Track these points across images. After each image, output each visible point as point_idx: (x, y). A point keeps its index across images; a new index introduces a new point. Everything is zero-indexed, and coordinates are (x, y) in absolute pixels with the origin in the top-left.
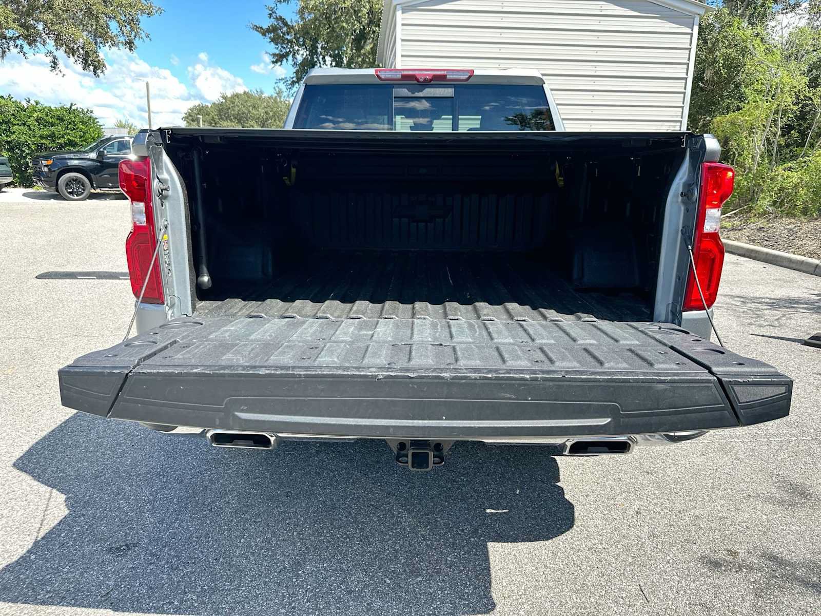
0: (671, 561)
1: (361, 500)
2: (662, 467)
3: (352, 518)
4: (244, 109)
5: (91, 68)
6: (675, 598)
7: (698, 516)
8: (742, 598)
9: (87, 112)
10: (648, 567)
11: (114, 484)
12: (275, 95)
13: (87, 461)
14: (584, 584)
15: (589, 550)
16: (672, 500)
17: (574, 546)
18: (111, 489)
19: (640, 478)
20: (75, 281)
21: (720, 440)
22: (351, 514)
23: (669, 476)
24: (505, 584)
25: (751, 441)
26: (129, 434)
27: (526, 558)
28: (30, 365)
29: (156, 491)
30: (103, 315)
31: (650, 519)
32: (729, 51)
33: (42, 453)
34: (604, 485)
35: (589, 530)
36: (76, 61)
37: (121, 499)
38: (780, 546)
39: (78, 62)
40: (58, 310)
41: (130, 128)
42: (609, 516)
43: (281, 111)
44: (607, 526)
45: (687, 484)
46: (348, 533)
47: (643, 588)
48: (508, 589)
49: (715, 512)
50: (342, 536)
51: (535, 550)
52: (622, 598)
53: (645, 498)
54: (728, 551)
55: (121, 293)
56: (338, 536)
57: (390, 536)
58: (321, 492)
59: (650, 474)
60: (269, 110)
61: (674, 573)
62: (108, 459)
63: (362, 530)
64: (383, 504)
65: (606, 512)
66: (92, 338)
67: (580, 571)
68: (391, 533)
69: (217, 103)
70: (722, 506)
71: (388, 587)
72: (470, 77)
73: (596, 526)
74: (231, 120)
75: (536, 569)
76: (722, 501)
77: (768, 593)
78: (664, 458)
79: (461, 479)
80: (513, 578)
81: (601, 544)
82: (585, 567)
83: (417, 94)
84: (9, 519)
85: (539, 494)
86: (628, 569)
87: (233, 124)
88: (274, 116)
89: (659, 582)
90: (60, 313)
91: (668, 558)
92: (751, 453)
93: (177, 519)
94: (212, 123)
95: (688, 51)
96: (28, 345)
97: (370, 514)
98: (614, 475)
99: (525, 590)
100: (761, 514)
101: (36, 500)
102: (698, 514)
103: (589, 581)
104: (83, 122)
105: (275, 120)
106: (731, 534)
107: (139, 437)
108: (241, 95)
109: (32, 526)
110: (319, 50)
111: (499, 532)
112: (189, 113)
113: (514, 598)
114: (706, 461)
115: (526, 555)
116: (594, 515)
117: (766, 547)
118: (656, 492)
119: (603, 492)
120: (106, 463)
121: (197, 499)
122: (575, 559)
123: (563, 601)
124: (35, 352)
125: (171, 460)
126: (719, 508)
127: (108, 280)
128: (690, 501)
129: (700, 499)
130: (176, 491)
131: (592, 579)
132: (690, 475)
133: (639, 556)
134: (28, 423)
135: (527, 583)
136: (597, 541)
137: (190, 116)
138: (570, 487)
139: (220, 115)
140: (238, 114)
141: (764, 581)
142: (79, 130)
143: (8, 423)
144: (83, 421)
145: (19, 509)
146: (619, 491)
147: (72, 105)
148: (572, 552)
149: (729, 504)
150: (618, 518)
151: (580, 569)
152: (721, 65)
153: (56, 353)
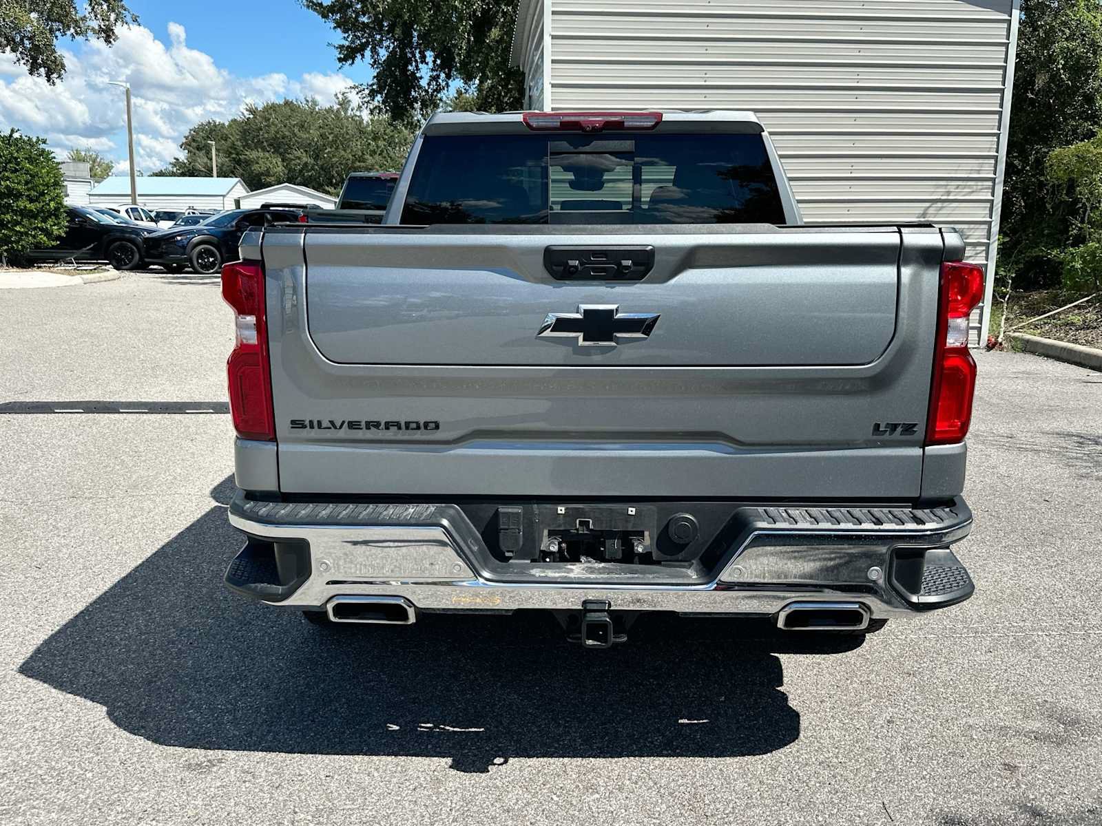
0: (927, 777)
1: (514, 708)
2: (930, 667)
3: (504, 728)
4: (284, 129)
5: (42, 70)
6: (928, 816)
7: (971, 726)
8: (1015, 816)
9: (37, 142)
10: (896, 783)
11: (177, 690)
12: (336, 107)
13: (133, 664)
14: (810, 801)
15: (820, 765)
16: (939, 706)
17: (801, 759)
18: (173, 696)
19: (898, 681)
20: (51, 416)
21: (1016, 632)
22: (502, 724)
23: (938, 678)
24: (707, 802)
25: (1061, 634)
26: (182, 629)
27: (736, 773)
28: (18, 539)
29: (235, 698)
30: (106, 467)
31: (906, 729)
32: (1072, 45)
33: (68, 653)
34: (847, 689)
35: (822, 741)
36: (18, 60)
37: (189, 709)
38: (1077, 760)
39: (22, 62)
40: (37, 459)
41: (94, 161)
42: (851, 725)
43: (347, 134)
44: (847, 737)
45: (961, 687)
46: (500, 745)
47: (887, 806)
48: (711, 807)
49: (995, 721)
50: (492, 749)
51: (748, 764)
52: (859, 816)
53: (901, 704)
54: (1005, 764)
55: (126, 433)
56: (488, 748)
57: (556, 748)
58: (460, 699)
59: (912, 675)
60: (326, 131)
61: (930, 789)
62: (160, 660)
63: (518, 741)
64: (544, 712)
65: (847, 721)
66: (99, 500)
67: (807, 788)
68: (556, 745)
69: (239, 119)
70: (1006, 713)
71: (557, 804)
72: (657, 123)
73: (832, 737)
74: (264, 149)
75: (749, 785)
76: (1006, 708)
77: (1050, 811)
78: (935, 655)
79: (650, 682)
80: (718, 796)
81: (837, 758)
82: (813, 783)
83: (582, 149)
84: (45, 732)
85: (756, 700)
86: (870, 785)
87: (267, 155)
88: (334, 141)
89: (908, 800)
90: (40, 465)
91: (925, 773)
92: (1058, 650)
93: (269, 732)
94: (231, 153)
95: (1004, 49)
96: (7, 510)
97: (528, 723)
98: (861, 676)
99: (733, 808)
100: (1058, 723)
101: (75, 711)
102: (971, 722)
103: (818, 798)
104: (30, 160)
105: (337, 148)
106: (1013, 746)
107: (198, 632)
108: (279, 106)
109: (79, 740)
110: (415, 39)
111: (700, 744)
112: (193, 136)
113: (719, 817)
114: (992, 659)
115: (737, 770)
116: (830, 725)
117: (1056, 761)
118: (918, 697)
119: (845, 698)
120: (159, 665)
121: (293, 707)
122: (800, 774)
123: (783, 819)
124: (19, 521)
125: (247, 661)
126: (1002, 715)
127: (102, 415)
128: (963, 707)
129: (977, 706)
130: (261, 699)
131: (822, 796)
132: (968, 676)
133: (886, 771)
134: (36, 615)
135: (737, 800)
136: (831, 754)
137: (194, 140)
138: (799, 691)
139: (246, 140)
140: (275, 138)
141: (1046, 799)
142: (24, 171)
143: (9, 615)
144: (113, 612)
145: (54, 721)
146: (866, 696)
147: (13, 131)
148: (798, 767)
149: (1016, 711)
150: (862, 728)
151: (807, 786)
152: (1061, 66)
153: (50, 521)
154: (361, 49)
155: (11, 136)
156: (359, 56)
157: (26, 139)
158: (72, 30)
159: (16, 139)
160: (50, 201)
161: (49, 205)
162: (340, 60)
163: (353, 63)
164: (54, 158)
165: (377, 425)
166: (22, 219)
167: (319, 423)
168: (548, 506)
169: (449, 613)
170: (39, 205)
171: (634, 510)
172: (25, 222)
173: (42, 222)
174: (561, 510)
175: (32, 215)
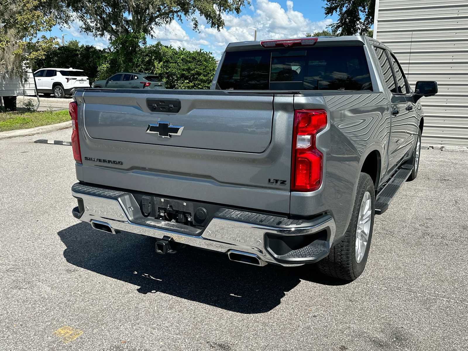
5: (216, 26)
9: (209, 54)
39: (209, 23)
72: (315, 43)
83: (285, 55)
104: (206, 60)
142: (203, 65)
147: (201, 50)
154: (335, 8)
155: (200, 52)
156: (334, 11)
157: (205, 53)
158: (228, 10)
159: (202, 53)
160: (211, 76)
161: (210, 78)
162: (326, 14)
163: (332, 15)
164: (215, 59)
165: (106, 161)
166: (201, 83)
167: (92, 159)
168: (158, 198)
170: (207, 78)
171: (185, 203)
172: (202, 84)
173: (208, 84)
174: (162, 200)
175: (204, 82)
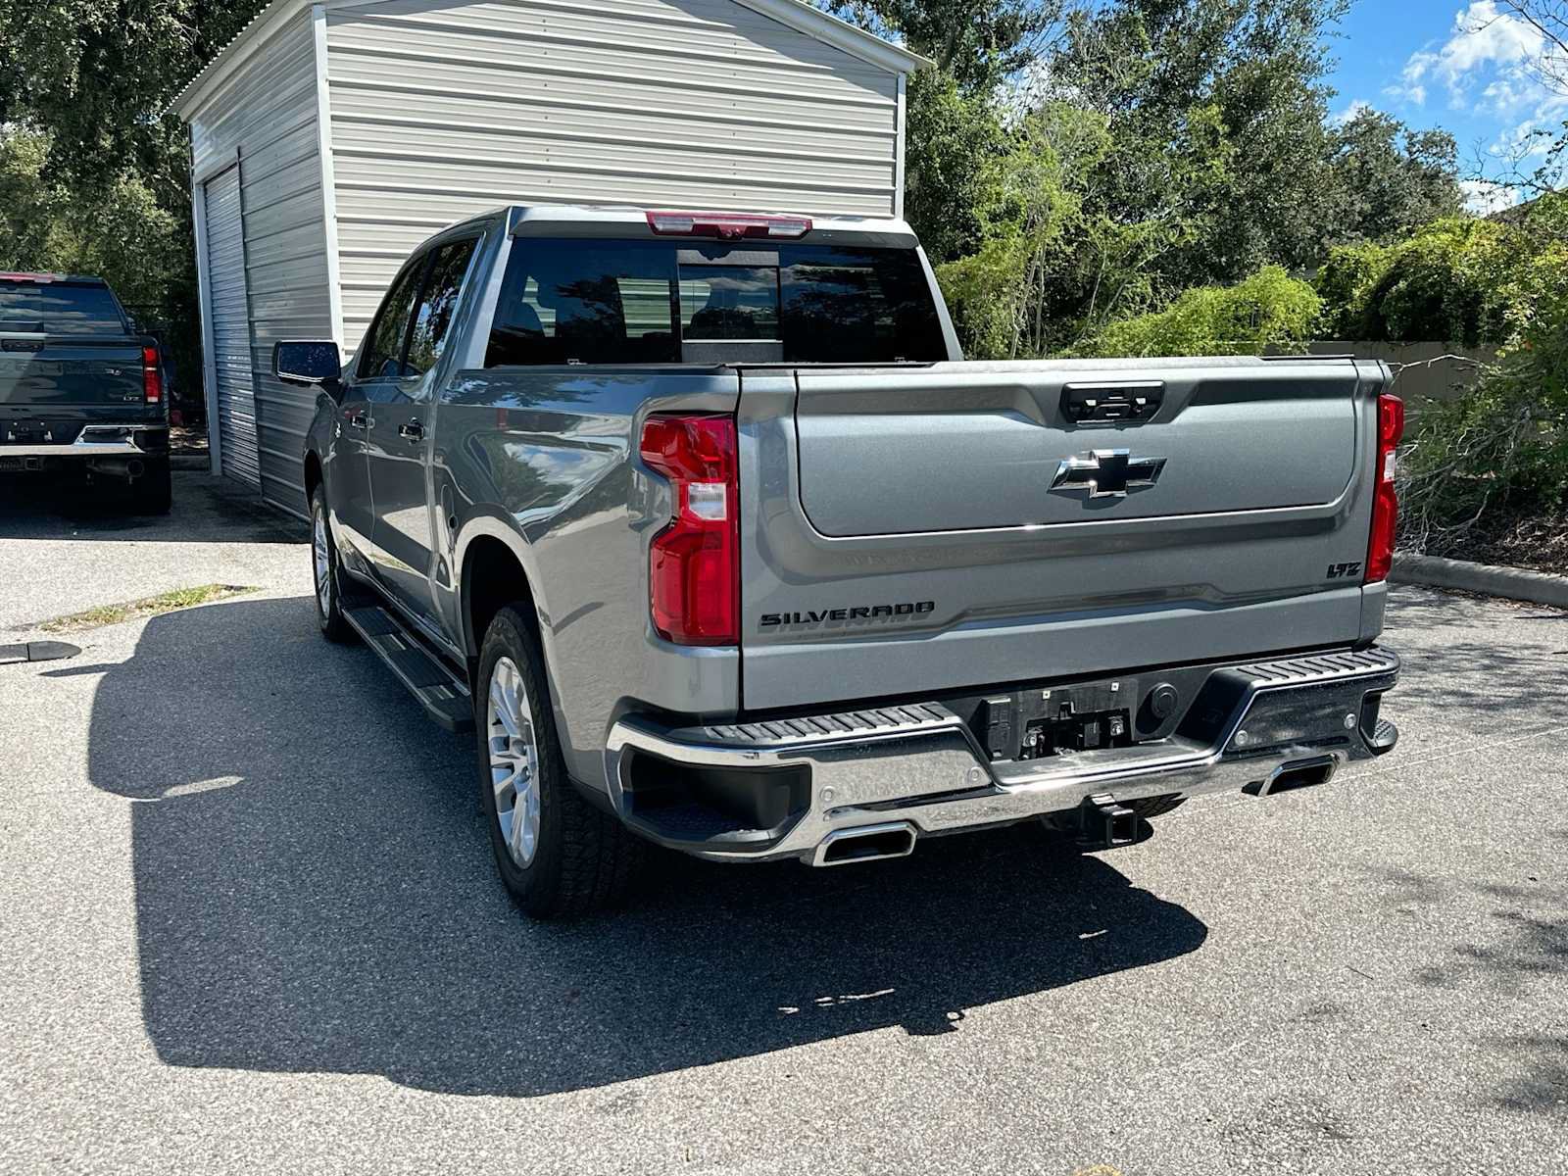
0: (1355, 936)
10: (1336, 947)
14: (1288, 980)
35: (1231, 926)
47: (1354, 968)
61: (1369, 945)
67: (1270, 969)
72: (807, 231)
75: (1220, 980)
81: (1262, 937)
82: (1270, 964)
83: (716, 261)
85: (1125, 901)
86: (1318, 954)
89: (1363, 959)
91: (1348, 933)
95: (892, 141)
103: (1291, 976)
106: (1388, 894)
111: (1127, 953)
122: (1250, 959)
133: (1316, 939)
136: (1254, 936)
138: (1155, 885)
146: (1217, 877)
151: (1268, 967)
165: (864, 612)
167: (797, 615)
168: (1033, 691)
169: (938, 835)
171: (1117, 685)
174: (1047, 694)
